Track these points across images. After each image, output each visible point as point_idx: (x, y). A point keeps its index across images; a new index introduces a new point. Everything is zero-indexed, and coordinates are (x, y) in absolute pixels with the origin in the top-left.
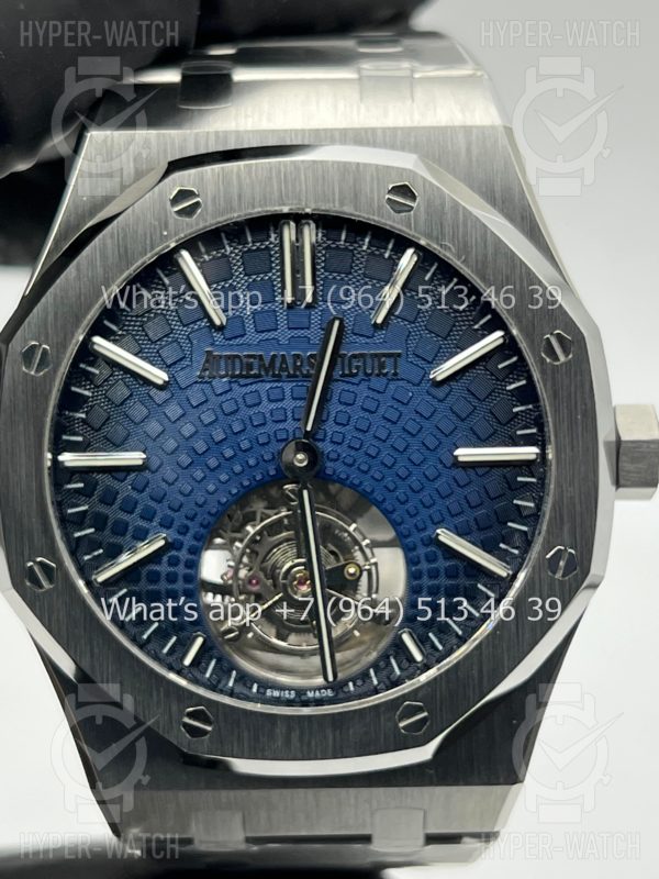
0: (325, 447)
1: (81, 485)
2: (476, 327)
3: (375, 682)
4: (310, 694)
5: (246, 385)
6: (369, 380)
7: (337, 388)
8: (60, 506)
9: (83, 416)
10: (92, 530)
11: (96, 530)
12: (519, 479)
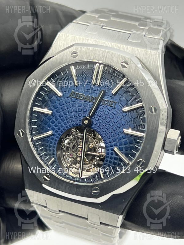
0: (94, 120)
1: (37, 115)
2: (137, 100)
3: (91, 180)
4: (76, 179)
5: (79, 101)
6: (108, 107)
7: (100, 107)
8: (31, 119)
9: (41, 99)
10: (36, 126)
11: (37, 127)
12: (138, 140)
